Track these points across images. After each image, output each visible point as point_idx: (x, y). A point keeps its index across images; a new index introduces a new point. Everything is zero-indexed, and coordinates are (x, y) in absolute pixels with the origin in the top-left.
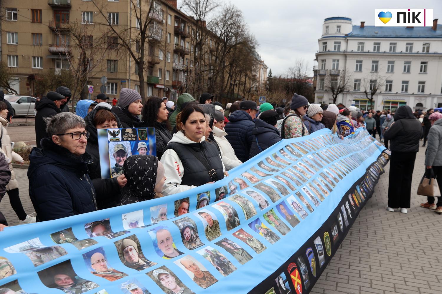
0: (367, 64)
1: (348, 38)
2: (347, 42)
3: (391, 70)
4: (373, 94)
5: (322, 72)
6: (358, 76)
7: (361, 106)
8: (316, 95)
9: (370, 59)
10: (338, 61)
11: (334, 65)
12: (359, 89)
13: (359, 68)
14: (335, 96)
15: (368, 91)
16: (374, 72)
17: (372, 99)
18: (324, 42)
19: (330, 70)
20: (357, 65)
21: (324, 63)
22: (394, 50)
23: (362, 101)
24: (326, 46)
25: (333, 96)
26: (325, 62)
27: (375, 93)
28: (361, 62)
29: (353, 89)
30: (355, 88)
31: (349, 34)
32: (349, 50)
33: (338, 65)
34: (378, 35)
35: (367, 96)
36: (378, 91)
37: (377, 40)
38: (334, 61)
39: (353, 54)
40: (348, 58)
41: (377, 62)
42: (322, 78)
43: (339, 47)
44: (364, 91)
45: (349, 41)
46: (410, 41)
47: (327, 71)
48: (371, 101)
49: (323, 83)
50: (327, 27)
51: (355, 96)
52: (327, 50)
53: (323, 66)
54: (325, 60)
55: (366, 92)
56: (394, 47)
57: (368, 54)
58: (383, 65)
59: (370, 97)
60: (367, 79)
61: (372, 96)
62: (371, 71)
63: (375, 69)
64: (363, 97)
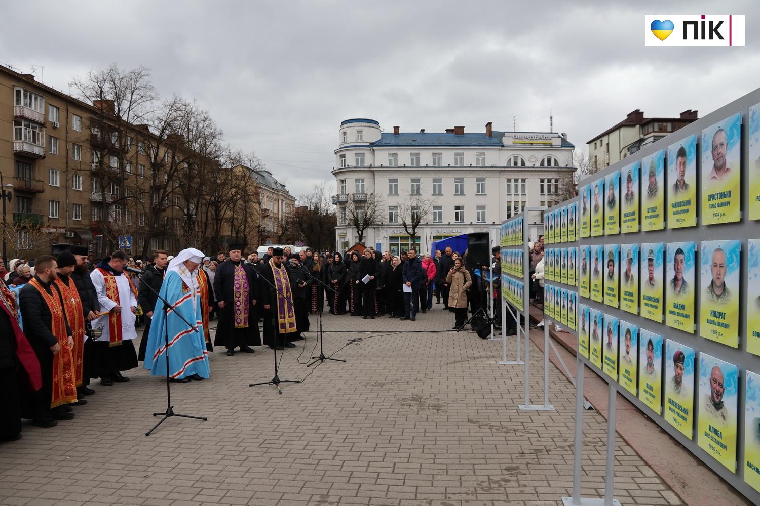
0: (405, 184)
1: (374, 148)
2: (374, 154)
3: (437, 191)
4: (415, 226)
5: (343, 198)
6: (393, 201)
7: (402, 245)
8: (337, 232)
9: (408, 176)
10: (363, 180)
11: (357, 186)
12: (396, 220)
13: (394, 191)
14: (360, 232)
15: (409, 221)
16: (414, 195)
17: (414, 233)
18: (341, 153)
19: (353, 195)
20: (391, 186)
21: (344, 185)
22: (439, 164)
23: (402, 238)
24: (345, 160)
25: (358, 232)
26: (345, 183)
27: (417, 225)
28: (396, 180)
29: (388, 221)
30: (391, 220)
31: (377, 142)
32: (377, 164)
33: (363, 186)
34: (416, 143)
35: (406, 230)
36: (422, 222)
37: (415, 150)
38: (357, 180)
39: (382, 170)
40: (376, 176)
41: (418, 180)
42: (343, 206)
43: (363, 161)
44: (402, 223)
45: (376, 152)
46: (459, 149)
47: (348, 196)
48: (414, 237)
49: (345, 213)
50: (345, 133)
51: (391, 230)
52: (346, 166)
53: (343, 188)
54: (345, 180)
55: (405, 225)
56: (439, 159)
57: (404, 169)
58: (427, 184)
59: (410, 231)
60: (404, 204)
61: (414, 230)
62: (410, 193)
63: (417, 191)
64: (401, 232)
